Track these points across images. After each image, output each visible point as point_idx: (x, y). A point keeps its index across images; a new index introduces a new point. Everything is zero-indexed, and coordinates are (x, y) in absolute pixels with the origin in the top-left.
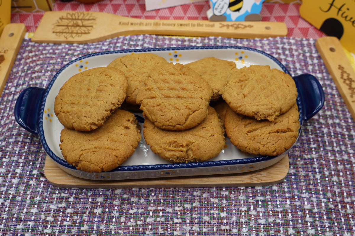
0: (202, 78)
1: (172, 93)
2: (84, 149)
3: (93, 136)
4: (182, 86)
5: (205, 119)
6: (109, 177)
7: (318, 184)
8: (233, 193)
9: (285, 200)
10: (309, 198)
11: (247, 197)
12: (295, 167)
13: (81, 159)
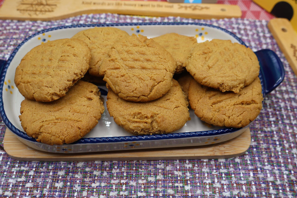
0: (166, 51)
1: (137, 64)
2: (44, 121)
3: (54, 107)
4: (146, 57)
5: (169, 91)
6: (70, 150)
7: (279, 156)
8: (196, 165)
9: (248, 172)
10: (272, 170)
11: (210, 169)
12: (256, 140)
13: (41, 130)
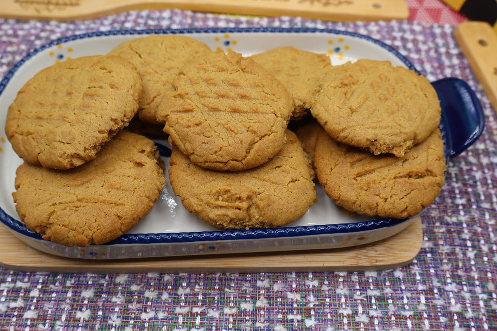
0: (276, 79)
1: (223, 104)
2: (57, 203)
3: (75, 179)
4: (240, 91)
5: (280, 151)
6: (104, 254)
7: (471, 267)
8: (326, 282)
9: (417, 296)
10: (459, 292)
11: (351, 290)
12: (432, 238)
13: (51, 220)
